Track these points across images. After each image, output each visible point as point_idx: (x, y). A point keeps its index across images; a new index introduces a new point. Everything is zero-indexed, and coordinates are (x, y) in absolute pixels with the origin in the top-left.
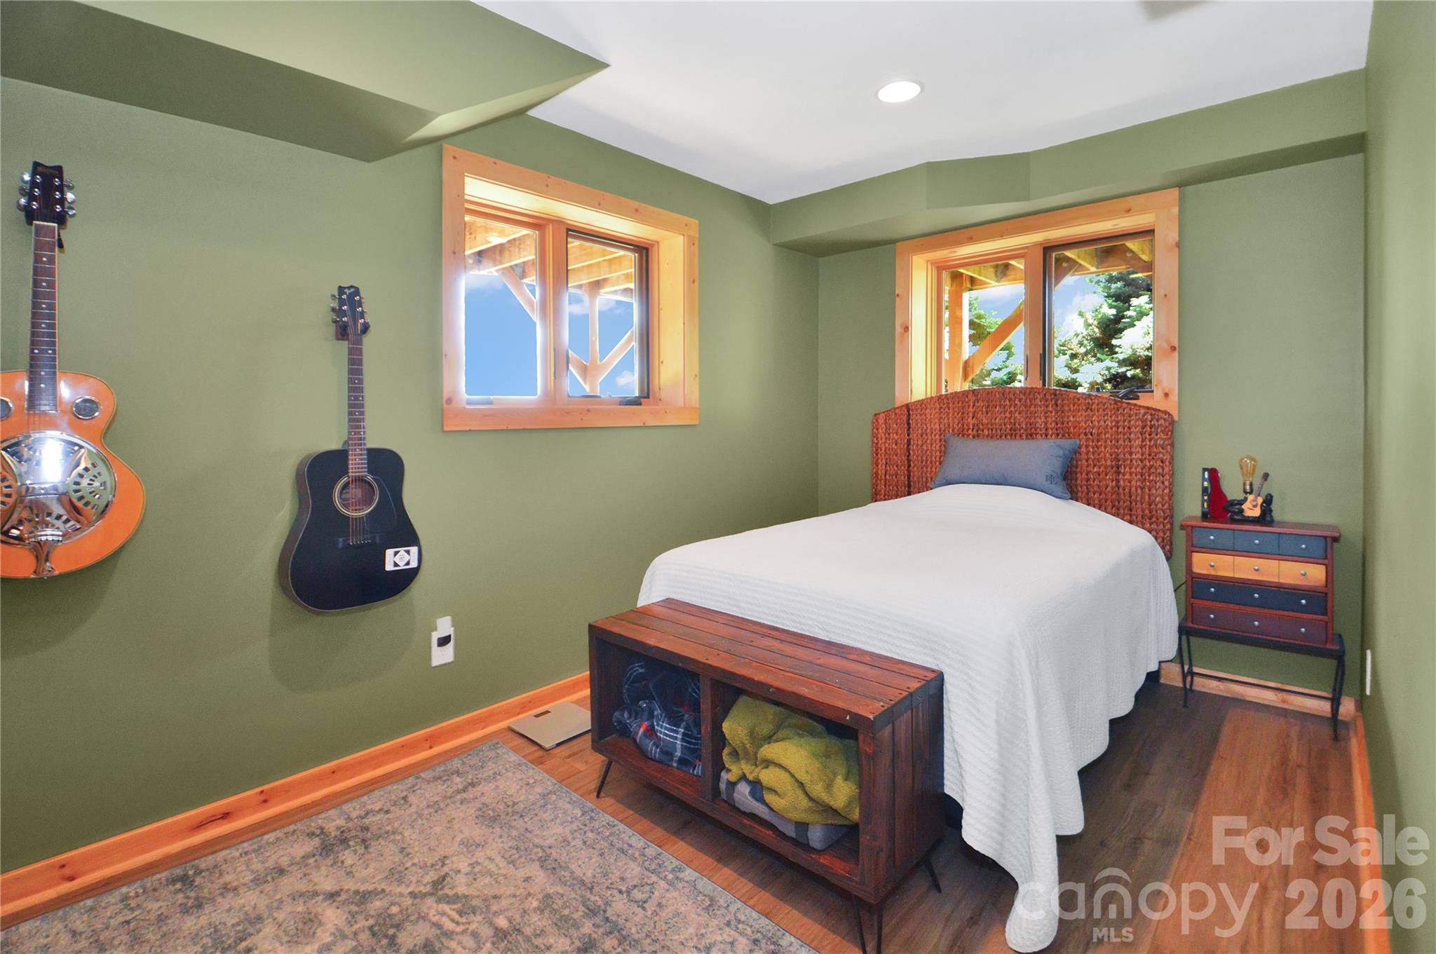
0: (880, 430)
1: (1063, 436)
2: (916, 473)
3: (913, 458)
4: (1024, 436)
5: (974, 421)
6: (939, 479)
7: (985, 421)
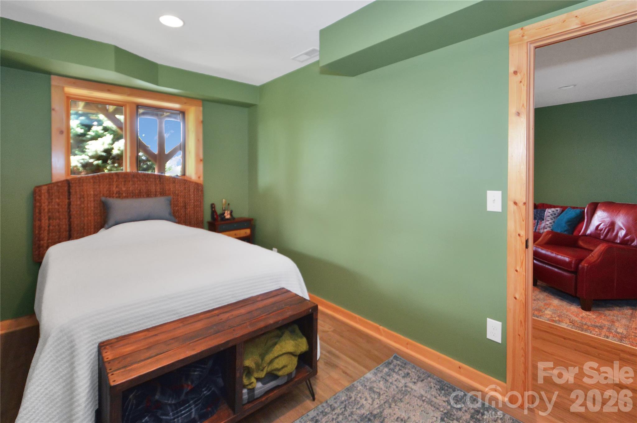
0: (43, 197)
1: (163, 195)
2: (75, 222)
3: (73, 212)
4: (145, 196)
5: (117, 189)
6: (111, 221)
7: (124, 189)
